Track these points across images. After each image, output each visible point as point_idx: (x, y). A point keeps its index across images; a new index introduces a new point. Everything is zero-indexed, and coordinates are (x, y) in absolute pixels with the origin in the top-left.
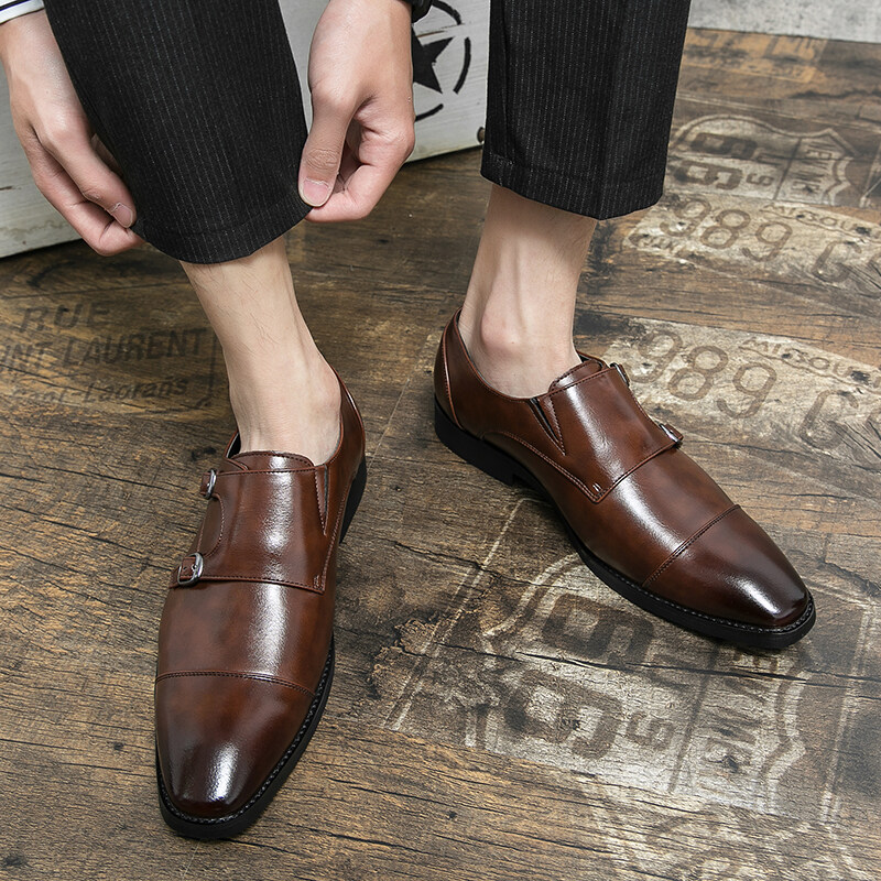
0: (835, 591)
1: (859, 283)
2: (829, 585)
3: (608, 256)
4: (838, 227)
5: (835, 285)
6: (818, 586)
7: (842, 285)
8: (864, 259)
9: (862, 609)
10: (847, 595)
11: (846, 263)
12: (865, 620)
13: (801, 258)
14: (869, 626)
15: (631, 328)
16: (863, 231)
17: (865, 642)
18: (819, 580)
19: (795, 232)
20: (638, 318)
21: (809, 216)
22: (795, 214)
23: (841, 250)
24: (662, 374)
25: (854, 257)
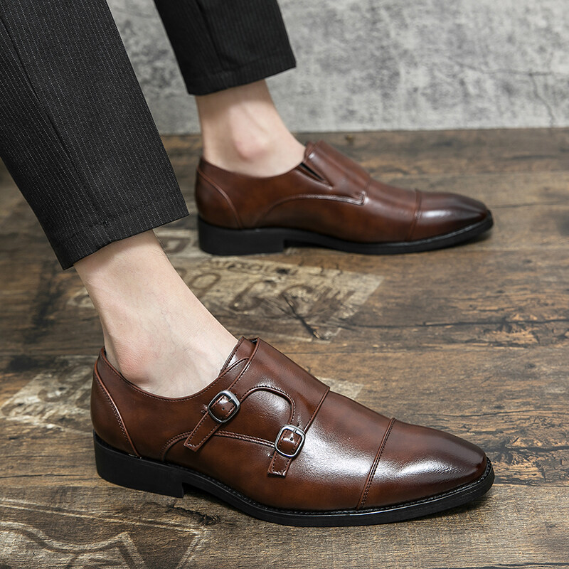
0: (176, 526)
1: (267, 310)
2: (172, 522)
3: (51, 313)
4: (262, 271)
5: (246, 313)
6: (162, 524)
7: (252, 312)
8: (277, 292)
9: (195, 535)
10: (184, 527)
11: (261, 296)
12: (195, 541)
13: (222, 297)
14: (197, 545)
15: (56, 364)
16: (283, 271)
17: (190, 556)
18: (164, 520)
19: (223, 278)
20: (64, 355)
21: (239, 266)
22: (228, 265)
23: (260, 287)
24: (73, 393)
25: (269, 291)
